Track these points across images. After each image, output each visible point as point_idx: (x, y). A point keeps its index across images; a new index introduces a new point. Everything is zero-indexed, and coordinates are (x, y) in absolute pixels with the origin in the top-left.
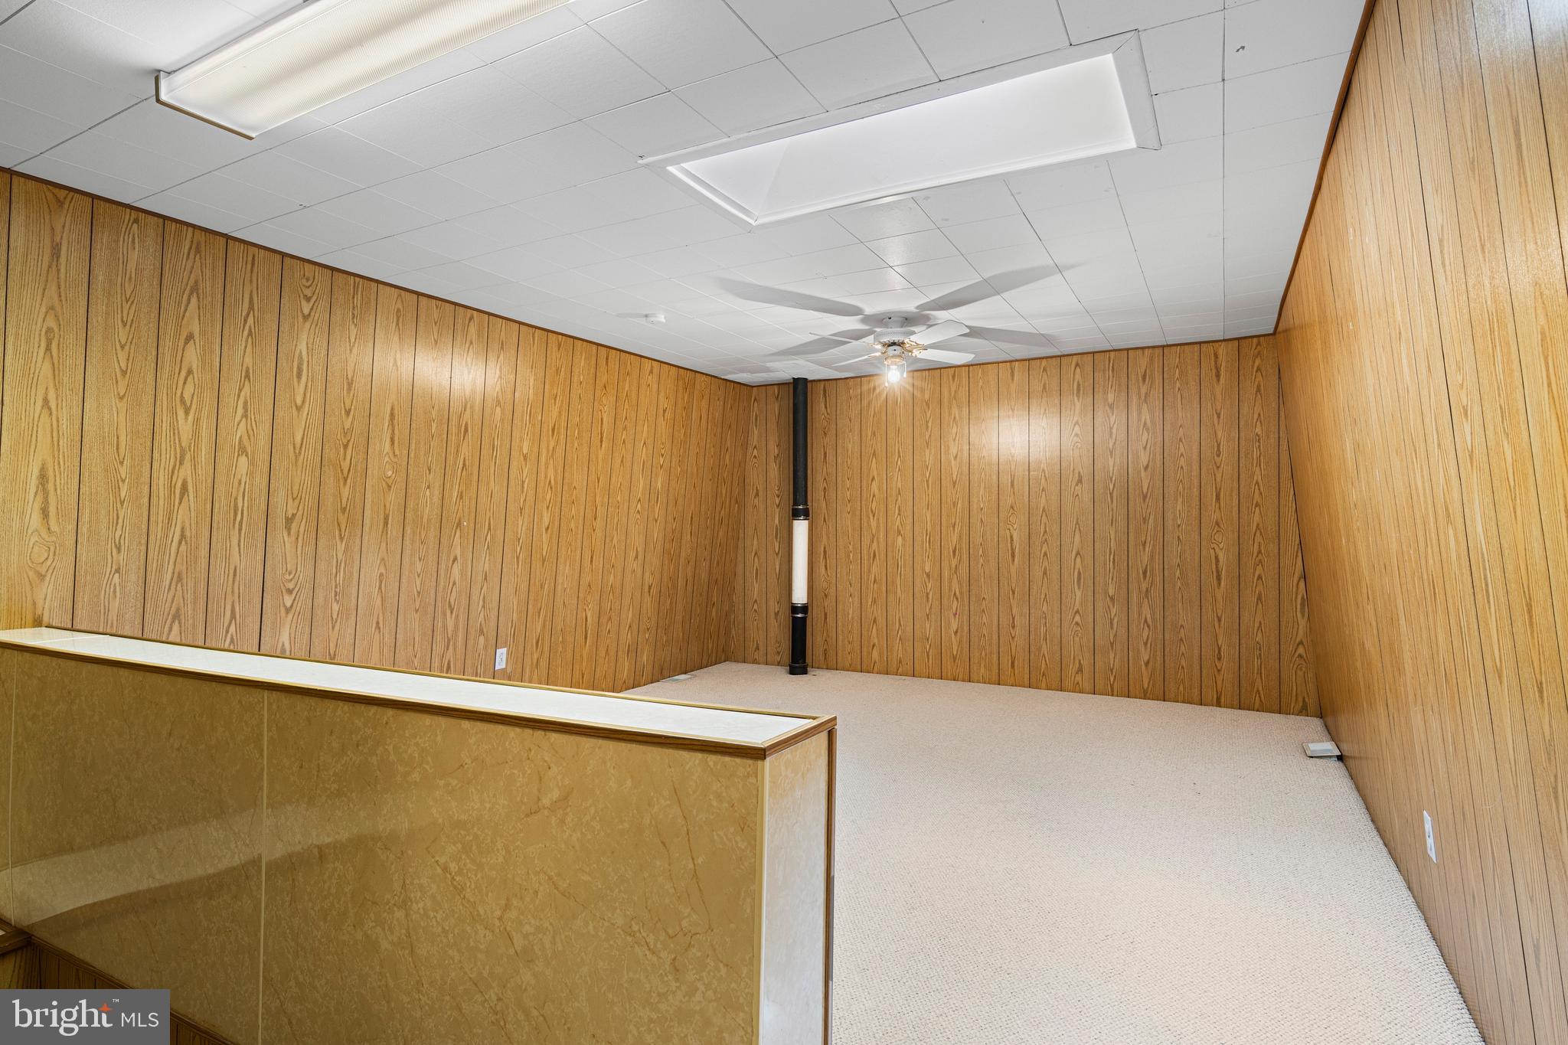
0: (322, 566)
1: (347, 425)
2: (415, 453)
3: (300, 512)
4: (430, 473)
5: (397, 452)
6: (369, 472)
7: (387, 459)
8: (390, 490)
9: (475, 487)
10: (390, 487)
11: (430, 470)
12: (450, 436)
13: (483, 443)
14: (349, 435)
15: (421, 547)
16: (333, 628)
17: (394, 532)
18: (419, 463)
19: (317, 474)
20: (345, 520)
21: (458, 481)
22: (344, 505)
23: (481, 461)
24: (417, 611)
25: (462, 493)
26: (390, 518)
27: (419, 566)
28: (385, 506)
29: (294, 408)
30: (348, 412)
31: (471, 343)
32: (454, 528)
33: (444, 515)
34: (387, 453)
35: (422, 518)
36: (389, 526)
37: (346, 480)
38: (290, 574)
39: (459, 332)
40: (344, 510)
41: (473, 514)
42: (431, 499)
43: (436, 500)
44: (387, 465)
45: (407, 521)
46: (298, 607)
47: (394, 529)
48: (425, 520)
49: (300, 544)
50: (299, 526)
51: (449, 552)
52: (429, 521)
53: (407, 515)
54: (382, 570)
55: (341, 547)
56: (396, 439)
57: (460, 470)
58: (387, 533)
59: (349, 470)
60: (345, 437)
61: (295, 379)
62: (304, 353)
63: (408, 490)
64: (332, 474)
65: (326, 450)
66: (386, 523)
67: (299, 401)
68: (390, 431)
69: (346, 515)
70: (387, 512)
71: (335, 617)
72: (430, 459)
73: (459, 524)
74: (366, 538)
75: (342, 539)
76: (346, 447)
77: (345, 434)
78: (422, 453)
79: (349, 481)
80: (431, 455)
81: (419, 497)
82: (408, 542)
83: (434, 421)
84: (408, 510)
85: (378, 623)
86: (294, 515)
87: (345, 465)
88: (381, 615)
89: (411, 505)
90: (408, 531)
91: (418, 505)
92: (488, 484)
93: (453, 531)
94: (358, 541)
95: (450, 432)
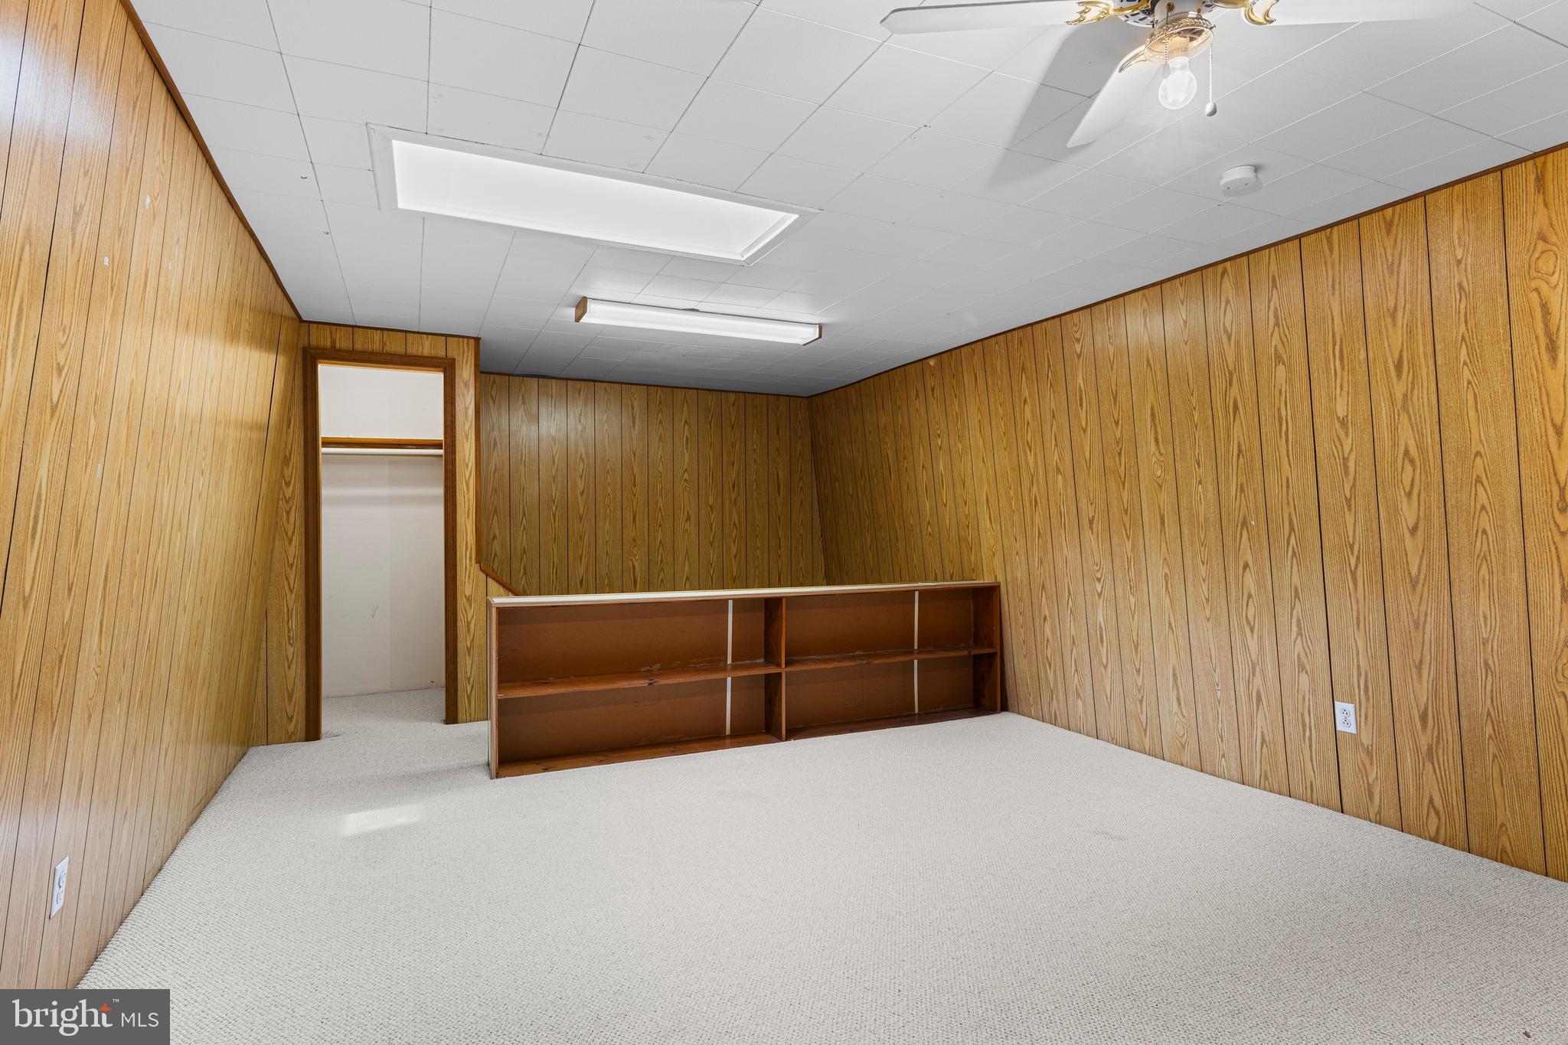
0: (1117, 561)
1: (1118, 435)
2: (1180, 448)
3: (1097, 515)
4: (1199, 467)
5: (1163, 451)
6: (1141, 475)
7: (1154, 459)
8: (1161, 489)
9: (1260, 477)
10: (1161, 487)
11: (1199, 464)
12: (1216, 422)
13: (1263, 418)
14: (1120, 443)
15: (1202, 549)
16: (1133, 618)
17: (1172, 532)
18: (1186, 458)
19: (1103, 482)
20: (1129, 520)
21: (1235, 472)
22: (1126, 507)
23: (1264, 443)
24: (1208, 620)
25: (1242, 485)
26: (1166, 517)
27: (1203, 570)
28: (1159, 506)
29: (1082, 431)
30: (1117, 423)
31: (1228, 302)
32: (1239, 528)
33: (1223, 513)
34: (1154, 454)
35: (1198, 517)
36: (1166, 525)
37: (1124, 484)
38: (1097, 566)
39: (1211, 297)
40: (1126, 511)
41: (1262, 511)
42: (1205, 496)
43: (1211, 496)
44: (1156, 465)
45: (1182, 520)
46: (1105, 594)
47: (1172, 530)
48: (1202, 518)
49: (1100, 542)
50: (1098, 526)
51: (1237, 558)
52: (1206, 519)
53: (1182, 514)
54: (1166, 570)
55: (1129, 545)
56: (1160, 437)
57: (1235, 458)
58: (1165, 533)
59: (1125, 475)
60: (1118, 445)
61: (1079, 408)
62: (1082, 385)
63: (1180, 489)
64: (1113, 480)
65: (1107, 461)
66: (1163, 523)
67: (1084, 425)
68: (1153, 431)
69: (1129, 516)
70: (1162, 512)
71: (1133, 609)
72: (1197, 451)
73: (1244, 524)
74: (1147, 537)
75: (1128, 538)
76: (1120, 454)
77: (1118, 443)
78: (1188, 446)
79: (1126, 484)
80: (1197, 447)
81: (1191, 495)
82: (1187, 543)
83: (1195, 409)
84: (1182, 510)
85: (1170, 623)
86: (1093, 517)
87: (1122, 470)
88: (1172, 616)
89: (1184, 502)
90: (1186, 532)
91: (1191, 502)
92: (1279, 470)
93: (1238, 534)
94: (1141, 541)
95: (1215, 417)
